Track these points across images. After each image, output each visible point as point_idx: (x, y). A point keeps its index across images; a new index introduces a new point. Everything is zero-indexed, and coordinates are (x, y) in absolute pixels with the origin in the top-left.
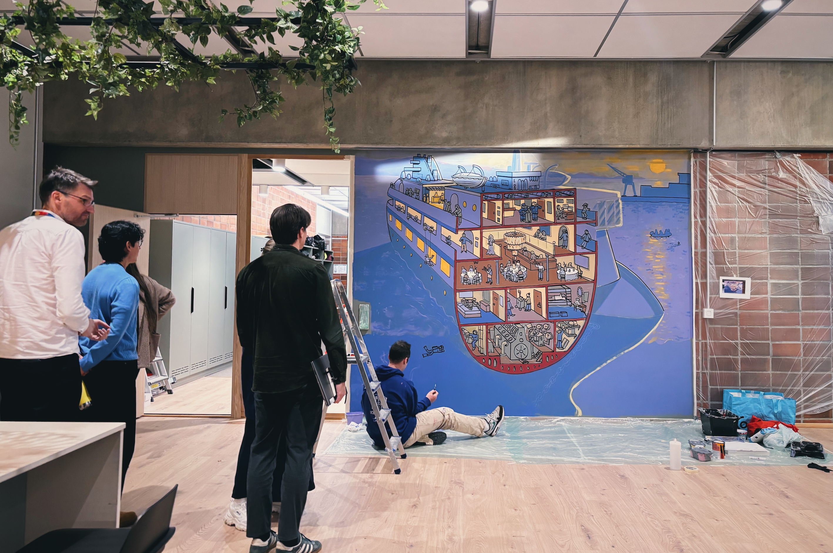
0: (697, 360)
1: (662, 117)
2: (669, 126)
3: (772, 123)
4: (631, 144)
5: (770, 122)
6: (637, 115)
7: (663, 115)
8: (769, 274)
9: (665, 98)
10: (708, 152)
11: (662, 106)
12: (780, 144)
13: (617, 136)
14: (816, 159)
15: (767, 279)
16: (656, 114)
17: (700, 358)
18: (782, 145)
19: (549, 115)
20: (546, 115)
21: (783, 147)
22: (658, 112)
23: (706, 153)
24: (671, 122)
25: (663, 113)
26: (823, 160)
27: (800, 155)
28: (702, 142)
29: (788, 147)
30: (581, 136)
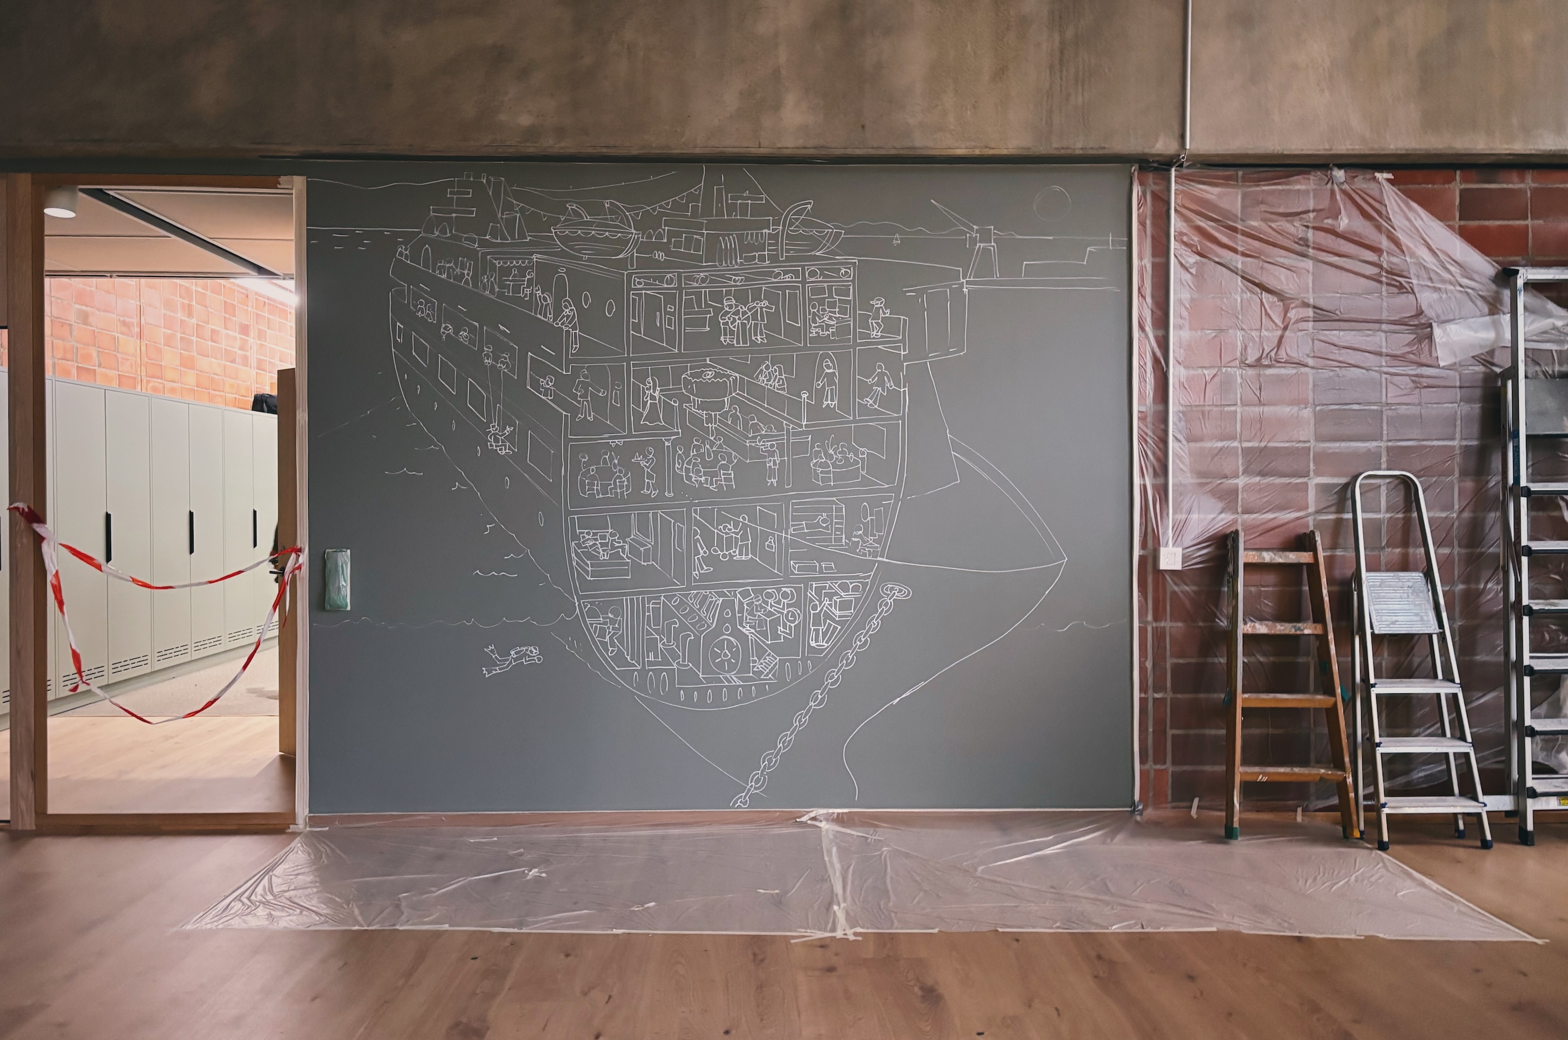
0: (1143, 669)
1: (1061, 78)
2: (1080, 100)
3: (1327, 94)
4: (987, 147)
5: (1322, 91)
6: (1000, 73)
7: (1064, 73)
8: (1312, 465)
9: (1070, 33)
10: (1173, 170)
11: (1062, 52)
12: (1344, 146)
13: (952, 127)
14: (1430, 186)
15: (1307, 475)
16: (1048, 72)
17: (1149, 664)
18: (1350, 147)
19: (783, 72)
20: (776, 74)
21: (1350, 152)
22: (1051, 67)
23: (1169, 170)
24: (1083, 91)
25: (1064, 69)
26: (1447, 186)
27: (1390, 176)
28: (1157, 141)
29: (1362, 152)
30: (863, 127)
